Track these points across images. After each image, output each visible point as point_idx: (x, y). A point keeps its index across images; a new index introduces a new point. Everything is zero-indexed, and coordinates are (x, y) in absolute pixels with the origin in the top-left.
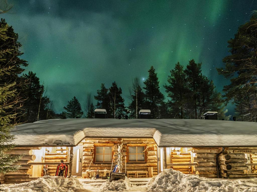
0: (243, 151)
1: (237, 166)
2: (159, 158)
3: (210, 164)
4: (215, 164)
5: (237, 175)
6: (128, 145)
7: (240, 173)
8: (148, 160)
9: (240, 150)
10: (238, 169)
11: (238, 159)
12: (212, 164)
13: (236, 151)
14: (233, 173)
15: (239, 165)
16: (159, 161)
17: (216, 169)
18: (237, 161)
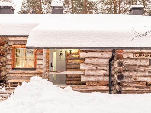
0: (146, 56)
1: (136, 76)
2: (51, 63)
3: (101, 73)
4: (107, 73)
5: (137, 87)
6: (13, 46)
7: (140, 86)
8: (38, 66)
9: (142, 54)
10: (138, 80)
11: (140, 66)
12: (103, 73)
13: (137, 55)
14: (131, 85)
15: (140, 74)
16: (51, 66)
17: (108, 79)
18: (138, 70)
